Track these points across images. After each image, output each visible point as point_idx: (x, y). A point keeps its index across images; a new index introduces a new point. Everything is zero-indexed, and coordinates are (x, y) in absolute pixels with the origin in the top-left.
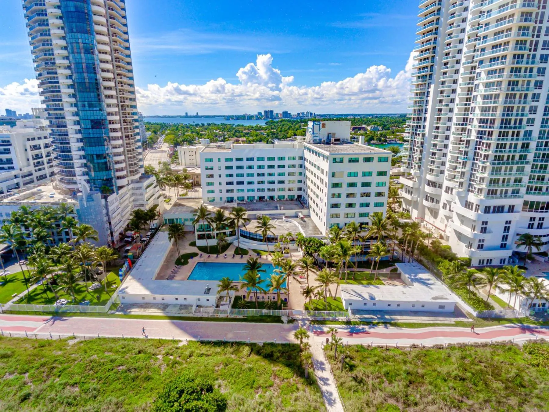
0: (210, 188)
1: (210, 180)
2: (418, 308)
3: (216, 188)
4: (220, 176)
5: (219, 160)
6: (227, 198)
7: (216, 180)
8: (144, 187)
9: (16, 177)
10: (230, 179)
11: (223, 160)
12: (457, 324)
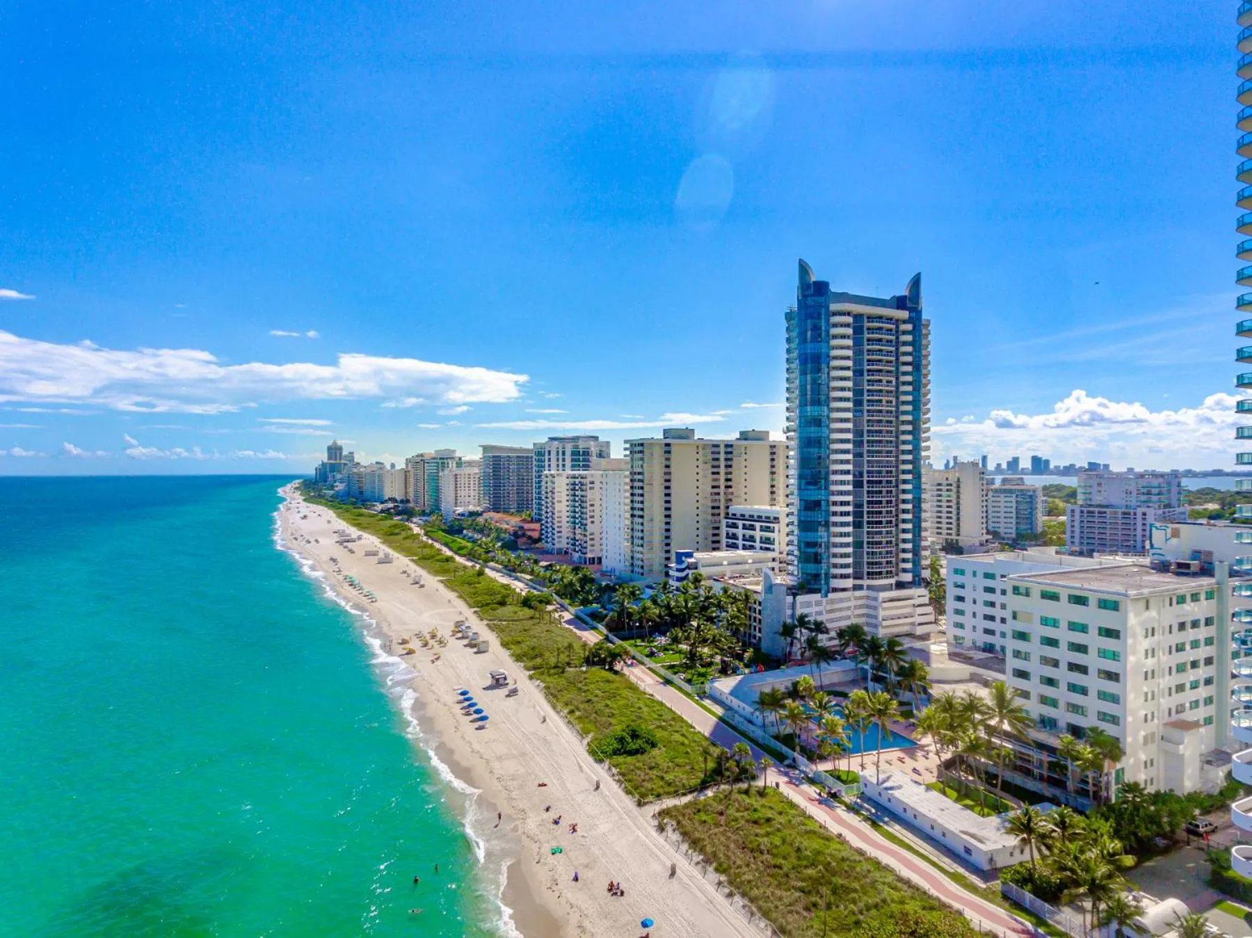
0: (959, 619)
1: (959, 605)
2: (937, 834)
3: (967, 620)
4: (975, 602)
5: (974, 574)
6: (985, 643)
7: (967, 606)
8: (880, 600)
9: (774, 560)
10: (990, 611)
11: (980, 575)
12: (955, 877)
